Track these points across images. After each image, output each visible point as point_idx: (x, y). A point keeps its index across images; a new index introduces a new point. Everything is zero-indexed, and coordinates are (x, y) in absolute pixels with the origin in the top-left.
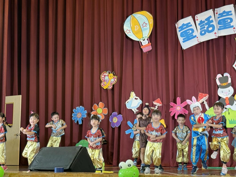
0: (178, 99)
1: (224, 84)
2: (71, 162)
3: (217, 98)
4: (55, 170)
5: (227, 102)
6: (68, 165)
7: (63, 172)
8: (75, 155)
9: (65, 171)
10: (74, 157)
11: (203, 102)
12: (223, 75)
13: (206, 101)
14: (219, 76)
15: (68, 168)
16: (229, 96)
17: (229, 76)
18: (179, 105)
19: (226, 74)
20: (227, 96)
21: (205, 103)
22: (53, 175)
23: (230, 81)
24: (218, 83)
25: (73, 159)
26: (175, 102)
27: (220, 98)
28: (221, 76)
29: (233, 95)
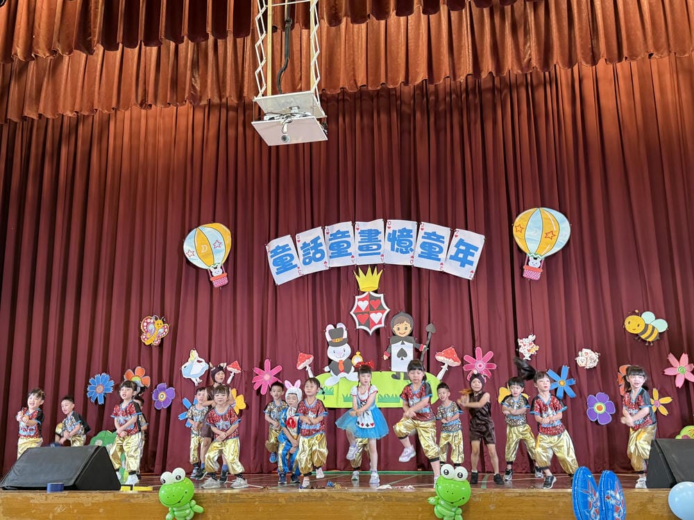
0: (267, 363)
1: (338, 340)
2: (78, 474)
3: (326, 362)
4: (48, 488)
5: (341, 367)
6: (72, 479)
7: (61, 491)
8: (85, 461)
9: (66, 488)
10: (84, 464)
11: (306, 367)
12: (335, 327)
13: (310, 365)
14: (330, 327)
15: (71, 483)
16: (344, 359)
17: (344, 328)
18: (267, 373)
19: (340, 325)
20: (341, 359)
21: (309, 369)
22: (44, 497)
23: (345, 335)
24: (329, 338)
25: (82, 467)
26: (262, 367)
27: (330, 361)
28: (333, 328)
29: (351, 358)
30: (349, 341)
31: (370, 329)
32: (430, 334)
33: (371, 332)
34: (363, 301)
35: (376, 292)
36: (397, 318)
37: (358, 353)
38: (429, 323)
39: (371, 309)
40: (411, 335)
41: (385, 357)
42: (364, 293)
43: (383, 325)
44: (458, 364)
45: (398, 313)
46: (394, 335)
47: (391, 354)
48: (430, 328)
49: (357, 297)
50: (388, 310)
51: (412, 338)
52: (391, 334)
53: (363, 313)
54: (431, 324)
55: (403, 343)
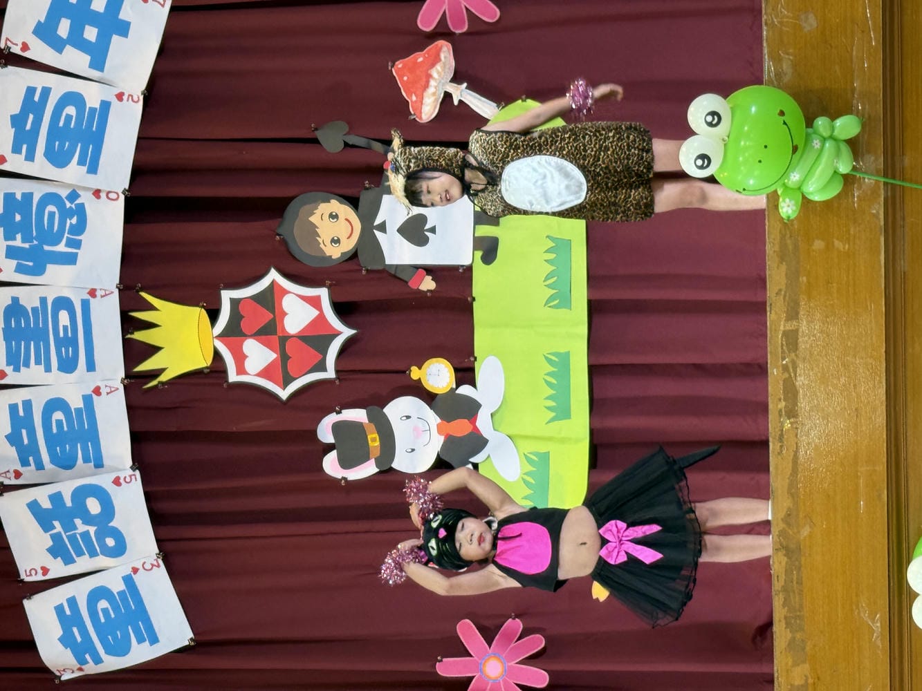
0: (448, 668)
1: (374, 440)
14: (331, 464)
16: (433, 418)
24: (367, 470)
26: (461, 686)
27: (440, 463)
28: (333, 455)
29: (429, 398)
30: (376, 402)
31: (339, 333)
32: (353, 140)
33: (347, 332)
34: (245, 357)
35: (214, 315)
36: (300, 245)
37: (415, 373)
38: (315, 141)
39: (270, 331)
40: (354, 202)
41: (428, 284)
42: (217, 354)
43: (323, 293)
44: (446, 52)
45: (284, 242)
46: (353, 256)
47: (417, 267)
48: (333, 139)
49: (233, 377)
50: (273, 275)
51: (365, 198)
52: (351, 265)
53: (284, 357)
54: (319, 135)
55: (382, 227)
